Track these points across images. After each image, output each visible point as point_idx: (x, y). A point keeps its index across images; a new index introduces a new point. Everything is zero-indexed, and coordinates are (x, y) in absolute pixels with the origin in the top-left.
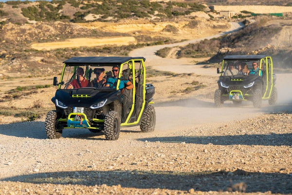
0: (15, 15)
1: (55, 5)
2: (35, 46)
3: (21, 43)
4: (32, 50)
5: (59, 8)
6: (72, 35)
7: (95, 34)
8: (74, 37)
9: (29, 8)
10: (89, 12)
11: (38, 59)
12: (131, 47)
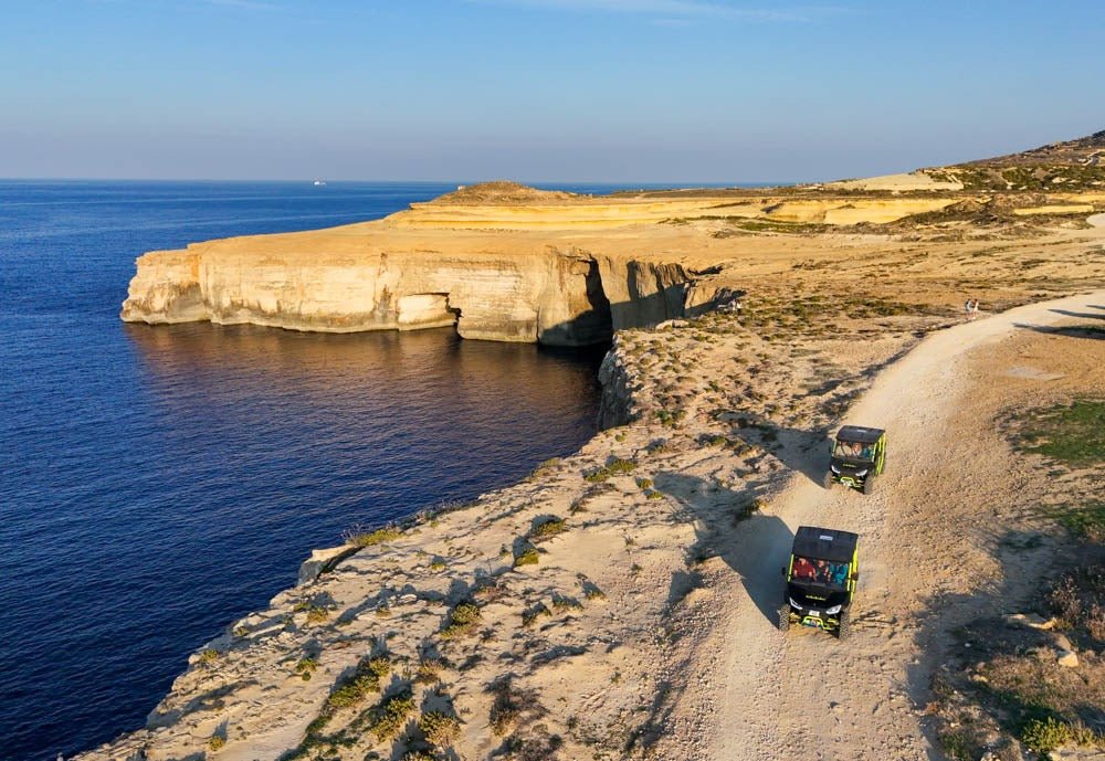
0: (997, 178)
1: (1029, 170)
2: (1018, 212)
3: (1007, 209)
4: (1016, 215)
5: (1031, 172)
6: (1045, 204)
7: (1062, 203)
8: (1046, 205)
9: (1008, 172)
10: (1056, 176)
11: (1021, 224)
12: (1089, 214)
